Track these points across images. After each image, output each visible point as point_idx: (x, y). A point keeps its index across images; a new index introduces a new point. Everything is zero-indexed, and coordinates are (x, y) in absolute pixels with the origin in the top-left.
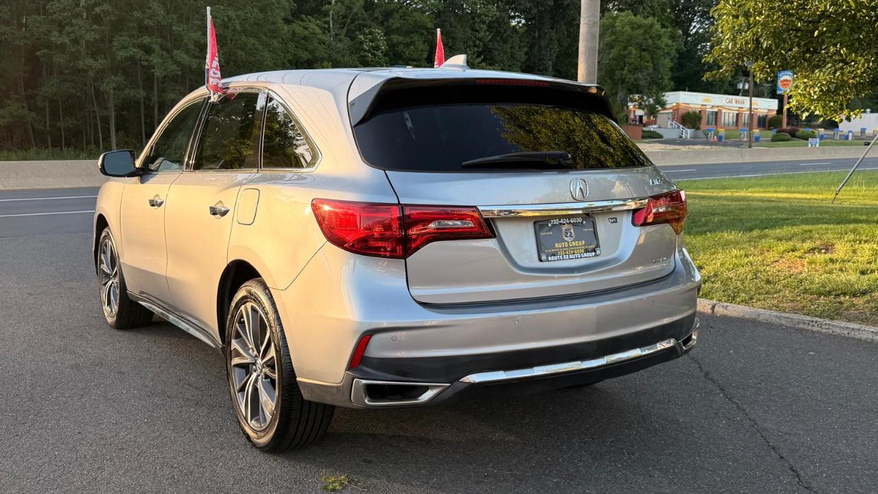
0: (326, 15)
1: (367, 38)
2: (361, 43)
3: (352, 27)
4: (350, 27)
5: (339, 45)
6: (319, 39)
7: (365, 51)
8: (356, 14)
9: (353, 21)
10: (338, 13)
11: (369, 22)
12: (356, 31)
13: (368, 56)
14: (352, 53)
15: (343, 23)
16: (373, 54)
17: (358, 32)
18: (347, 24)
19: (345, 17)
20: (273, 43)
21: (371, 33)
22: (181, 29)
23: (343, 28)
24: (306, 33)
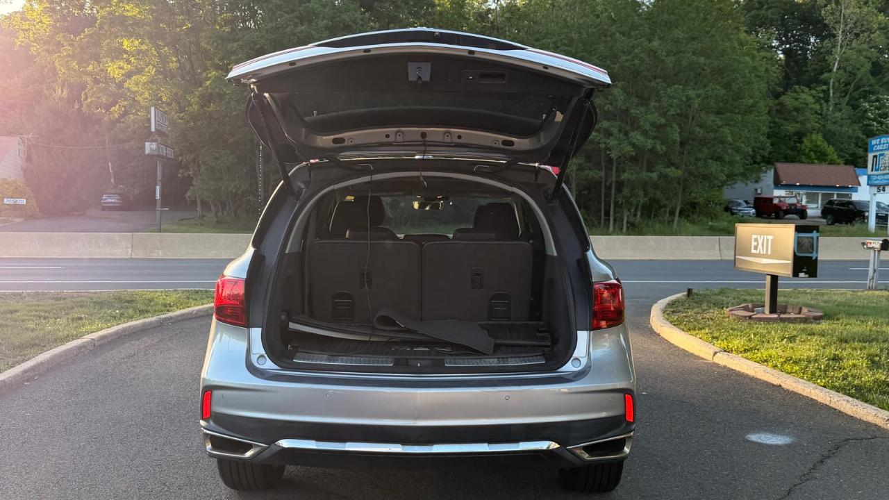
0: (826, 83)
1: (872, 106)
2: (866, 111)
3: (856, 94)
4: (854, 94)
5: (838, 114)
6: (812, 109)
7: (870, 119)
8: (861, 79)
9: (857, 88)
10: (839, 81)
11: (877, 87)
12: (860, 98)
13: (873, 125)
14: (854, 122)
15: (845, 91)
16: (879, 122)
17: (862, 100)
18: (849, 92)
19: (847, 84)
20: (737, 119)
21: (877, 100)
23: (845, 96)
24: (796, 104)
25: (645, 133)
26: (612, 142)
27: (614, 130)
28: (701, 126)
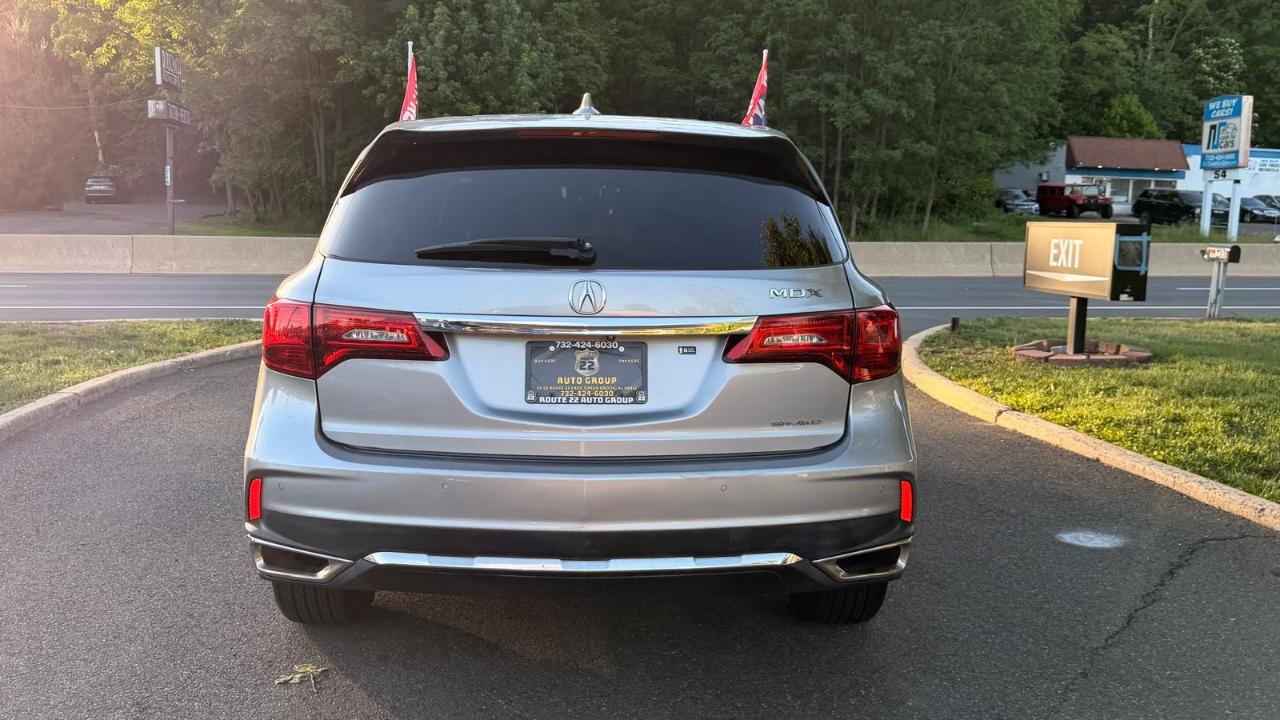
0: (1144, 20)
1: (1208, 53)
2: (1199, 60)
3: (1186, 36)
4: (1182, 37)
5: (1159, 66)
6: (1123, 58)
7: (1205, 73)
8: (1193, 15)
9: (1188, 26)
10: (1163, 18)
11: (1216, 27)
12: (1191, 42)
13: (1209, 82)
14: (1182, 78)
15: (1170, 31)
16: (1217, 78)
17: (1194, 44)
18: (1177, 32)
19: (1174, 21)
20: (1017, 71)
21: (1216, 45)
22: (876, 59)
23: (1168, 39)
24: (1102, 50)
25: (885, 91)
26: (837, 104)
27: (841, 87)
28: (966, 82)
